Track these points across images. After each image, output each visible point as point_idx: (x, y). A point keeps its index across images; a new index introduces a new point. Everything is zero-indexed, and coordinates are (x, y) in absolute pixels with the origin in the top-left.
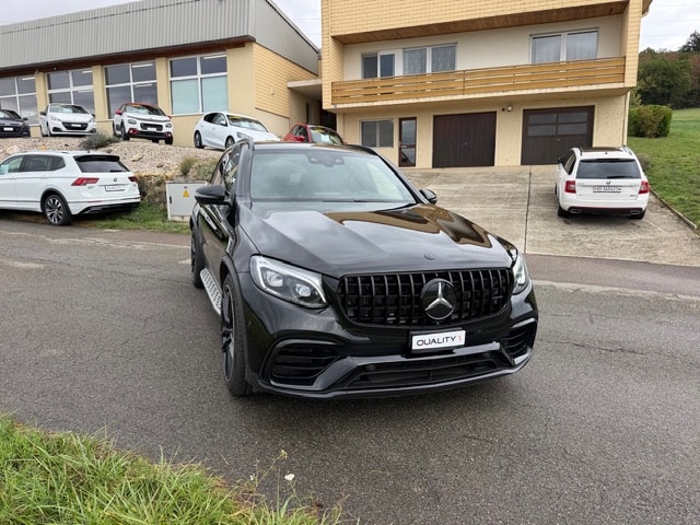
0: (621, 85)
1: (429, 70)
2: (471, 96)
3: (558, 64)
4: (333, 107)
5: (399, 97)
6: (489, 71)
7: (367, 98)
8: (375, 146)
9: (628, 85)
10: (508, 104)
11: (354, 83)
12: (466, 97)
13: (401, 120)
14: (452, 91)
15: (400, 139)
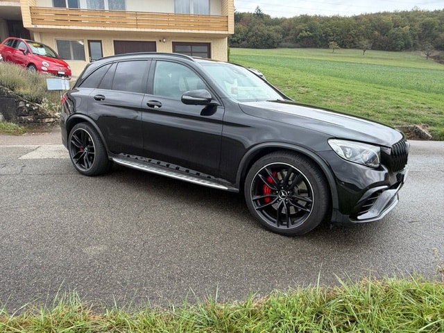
0: (226, 33)
1: (107, 8)
2: (143, 30)
3: (189, 15)
4: (33, 26)
5: (85, 24)
6: (152, 15)
7: (59, 23)
8: (70, 59)
9: (230, 33)
10: (163, 37)
11: (45, 10)
12: (139, 30)
13: (89, 41)
14: (125, 24)
15: (90, 56)
